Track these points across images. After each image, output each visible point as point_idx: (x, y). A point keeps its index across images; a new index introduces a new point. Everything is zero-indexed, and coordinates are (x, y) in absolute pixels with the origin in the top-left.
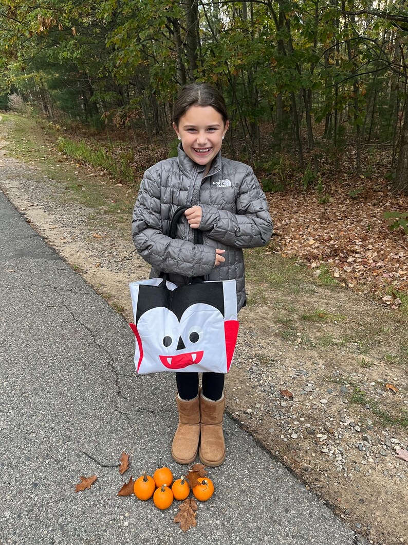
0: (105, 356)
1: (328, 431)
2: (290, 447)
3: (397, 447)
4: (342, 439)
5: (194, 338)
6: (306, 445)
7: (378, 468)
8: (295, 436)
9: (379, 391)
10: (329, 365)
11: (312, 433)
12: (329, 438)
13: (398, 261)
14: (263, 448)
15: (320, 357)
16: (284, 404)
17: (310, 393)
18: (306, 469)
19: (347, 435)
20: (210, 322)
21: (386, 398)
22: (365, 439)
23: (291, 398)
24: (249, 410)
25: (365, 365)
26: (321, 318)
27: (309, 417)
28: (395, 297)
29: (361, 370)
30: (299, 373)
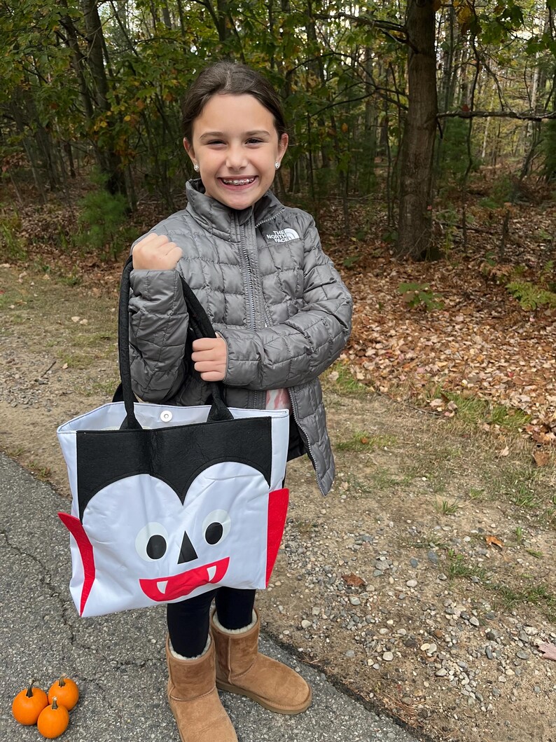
0: (34, 568)
1: (435, 636)
2: (387, 678)
3: (538, 641)
4: (458, 645)
5: (214, 533)
6: (409, 668)
7: (524, 683)
8: (388, 656)
9: (478, 549)
10: (398, 518)
11: (411, 643)
12: (440, 648)
13: (433, 349)
14: (347, 691)
15: (383, 509)
16: (355, 600)
17: (387, 573)
18: (423, 714)
19: (463, 635)
20: (243, 500)
21: (493, 559)
22: (490, 637)
23: (363, 586)
24: (305, 623)
25: (447, 511)
26: (364, 444)
27: (399, 615)
28: (446, 400)
29: (443, 519)
30: (361, 540)
